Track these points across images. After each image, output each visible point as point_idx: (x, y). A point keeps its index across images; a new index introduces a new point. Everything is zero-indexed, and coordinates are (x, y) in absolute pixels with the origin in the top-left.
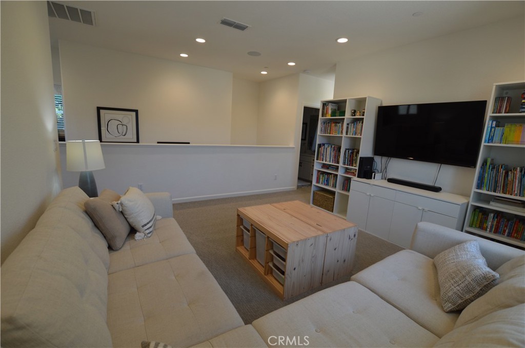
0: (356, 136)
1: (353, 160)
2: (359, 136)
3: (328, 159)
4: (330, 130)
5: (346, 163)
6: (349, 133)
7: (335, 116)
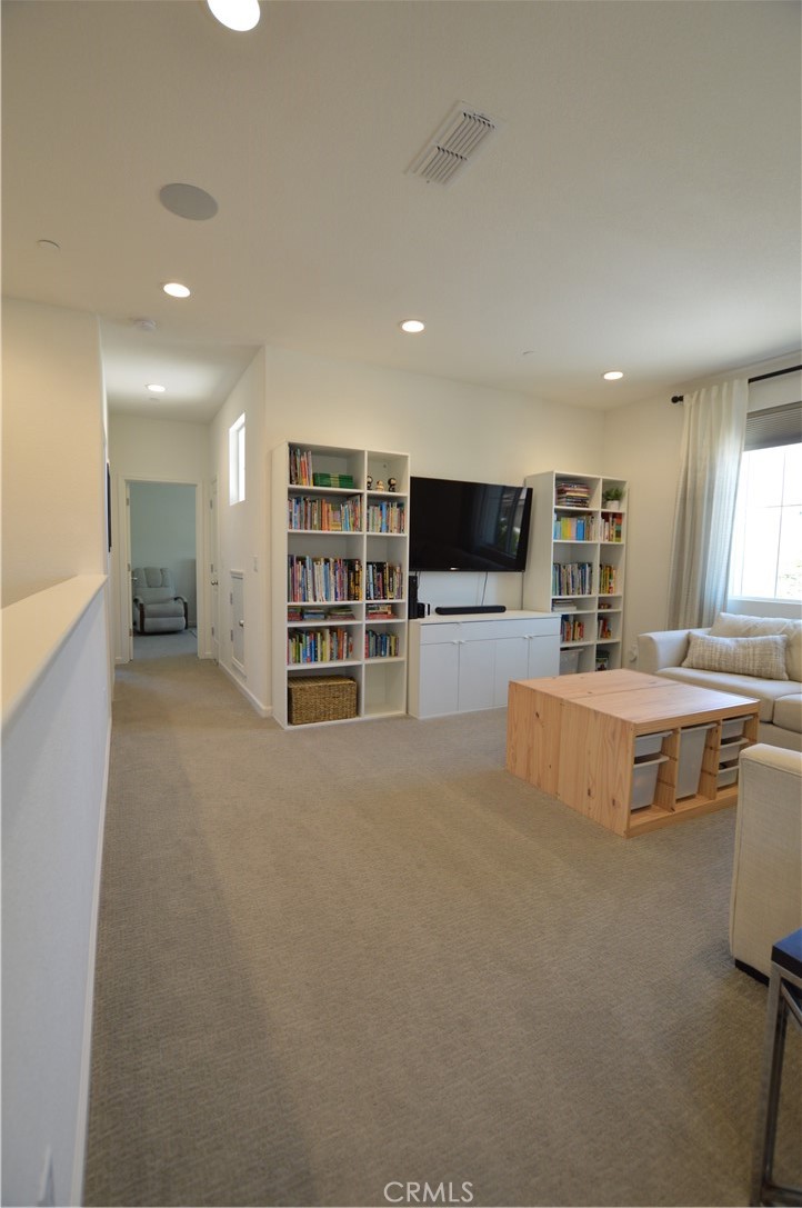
0: (389, 534)
1: (384, 585)
2: (395, 534)
3: (321, 594)
4: (321, 521)
5: (372, 596)
6: (371, 528)
7: (329, 486)
